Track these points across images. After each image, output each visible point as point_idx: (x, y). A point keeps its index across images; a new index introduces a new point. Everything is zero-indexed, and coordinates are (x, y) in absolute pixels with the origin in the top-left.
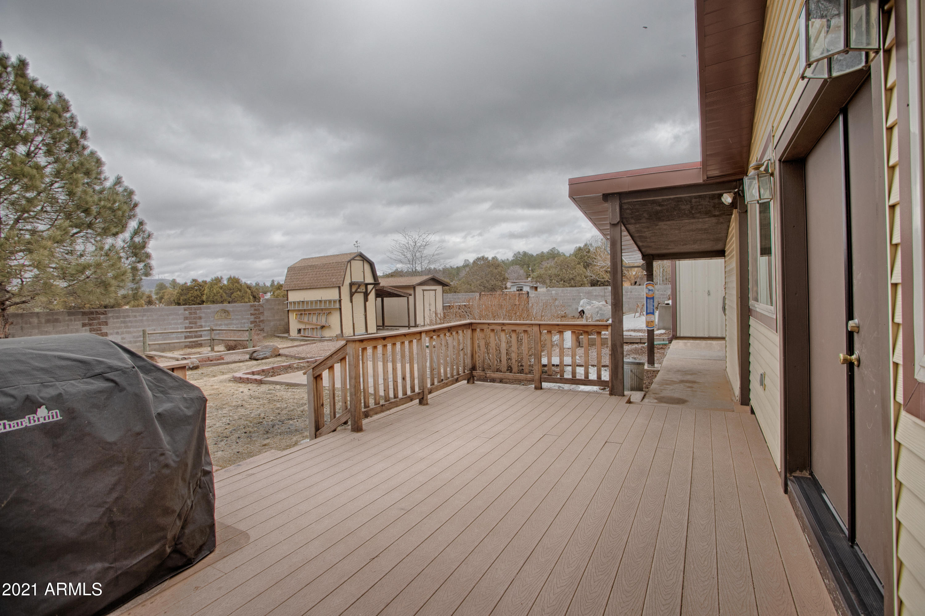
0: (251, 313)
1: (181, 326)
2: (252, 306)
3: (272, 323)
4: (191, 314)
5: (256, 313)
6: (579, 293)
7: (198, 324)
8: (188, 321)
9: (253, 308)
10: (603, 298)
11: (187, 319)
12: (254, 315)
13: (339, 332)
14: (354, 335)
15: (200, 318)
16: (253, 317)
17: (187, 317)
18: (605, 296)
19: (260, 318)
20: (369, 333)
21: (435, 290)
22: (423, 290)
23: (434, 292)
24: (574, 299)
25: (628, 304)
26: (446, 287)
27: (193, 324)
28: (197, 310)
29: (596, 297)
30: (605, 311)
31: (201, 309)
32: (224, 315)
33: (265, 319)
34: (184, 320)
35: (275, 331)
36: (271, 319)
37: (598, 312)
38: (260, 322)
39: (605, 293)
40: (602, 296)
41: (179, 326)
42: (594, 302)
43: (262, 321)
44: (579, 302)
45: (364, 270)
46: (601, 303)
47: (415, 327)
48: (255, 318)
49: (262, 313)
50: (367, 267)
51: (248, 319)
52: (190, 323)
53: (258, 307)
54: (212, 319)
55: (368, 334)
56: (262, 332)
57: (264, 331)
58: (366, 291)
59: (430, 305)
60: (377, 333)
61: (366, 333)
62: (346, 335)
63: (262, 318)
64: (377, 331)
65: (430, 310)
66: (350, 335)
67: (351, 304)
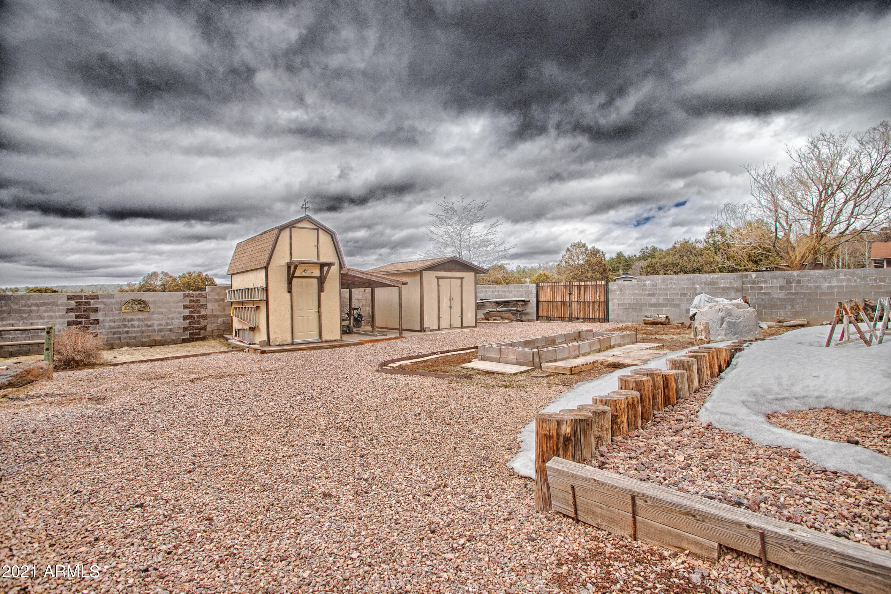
0: (184, 306)
1: (60, 320)
2: (186, 296)
3: (220, 320)
4: (80, 305)
5: (193, 306)
6: (694, 283)
7: (91, 318)
8: (73, 314)
9: (188, 299)
10: (739, 294)
11: (72, 312)
12: (190, 308)
13: (265, 338)
14: (293, 344)
15: (96, 310)
16: (187, 310)
17: (73, 309)
18: (742, 289)
19: (199, 312)
20: (324, 339)
21: (462, 278)
22: (438, 278)
23: (460, 281)
24: (684, 295)
25: (792, 305)
26: (482, 275)
27: (82, 318)
28: (91, 299)
29: (725, 292)
30: (740, 317)
31: (98, 298)
32: (136, 307)
33: (208, 313)
34: (67, 312)
35: (224, 331)
36: (218, 313)
37: (722, 319)
38: (199, 317)
39: (743, 283)
40: (737, 290)
41: (57, 321)
42: (720, 299)
43: (204, 317)
44: (692, 300)
45: (318, 244)
46: (734, 301)
47: (420, 331)
48: (191, 312)
49: (204, 306)
50: (324, 238)
51: (180, 313)
52: (77, 317)
53: (196, 297)
54: (117, 312)
55: (322, 342)
56: (202, 331)
57: (206, 330)
58: (321, 277)
59: (451, 299)
60: (341, 340)
61: (320, 341)
62: (277, 343)
63: (203, 313)
64: (341, 337)
65: (451, 307)
66: (286, 343)
67: (289, 294)
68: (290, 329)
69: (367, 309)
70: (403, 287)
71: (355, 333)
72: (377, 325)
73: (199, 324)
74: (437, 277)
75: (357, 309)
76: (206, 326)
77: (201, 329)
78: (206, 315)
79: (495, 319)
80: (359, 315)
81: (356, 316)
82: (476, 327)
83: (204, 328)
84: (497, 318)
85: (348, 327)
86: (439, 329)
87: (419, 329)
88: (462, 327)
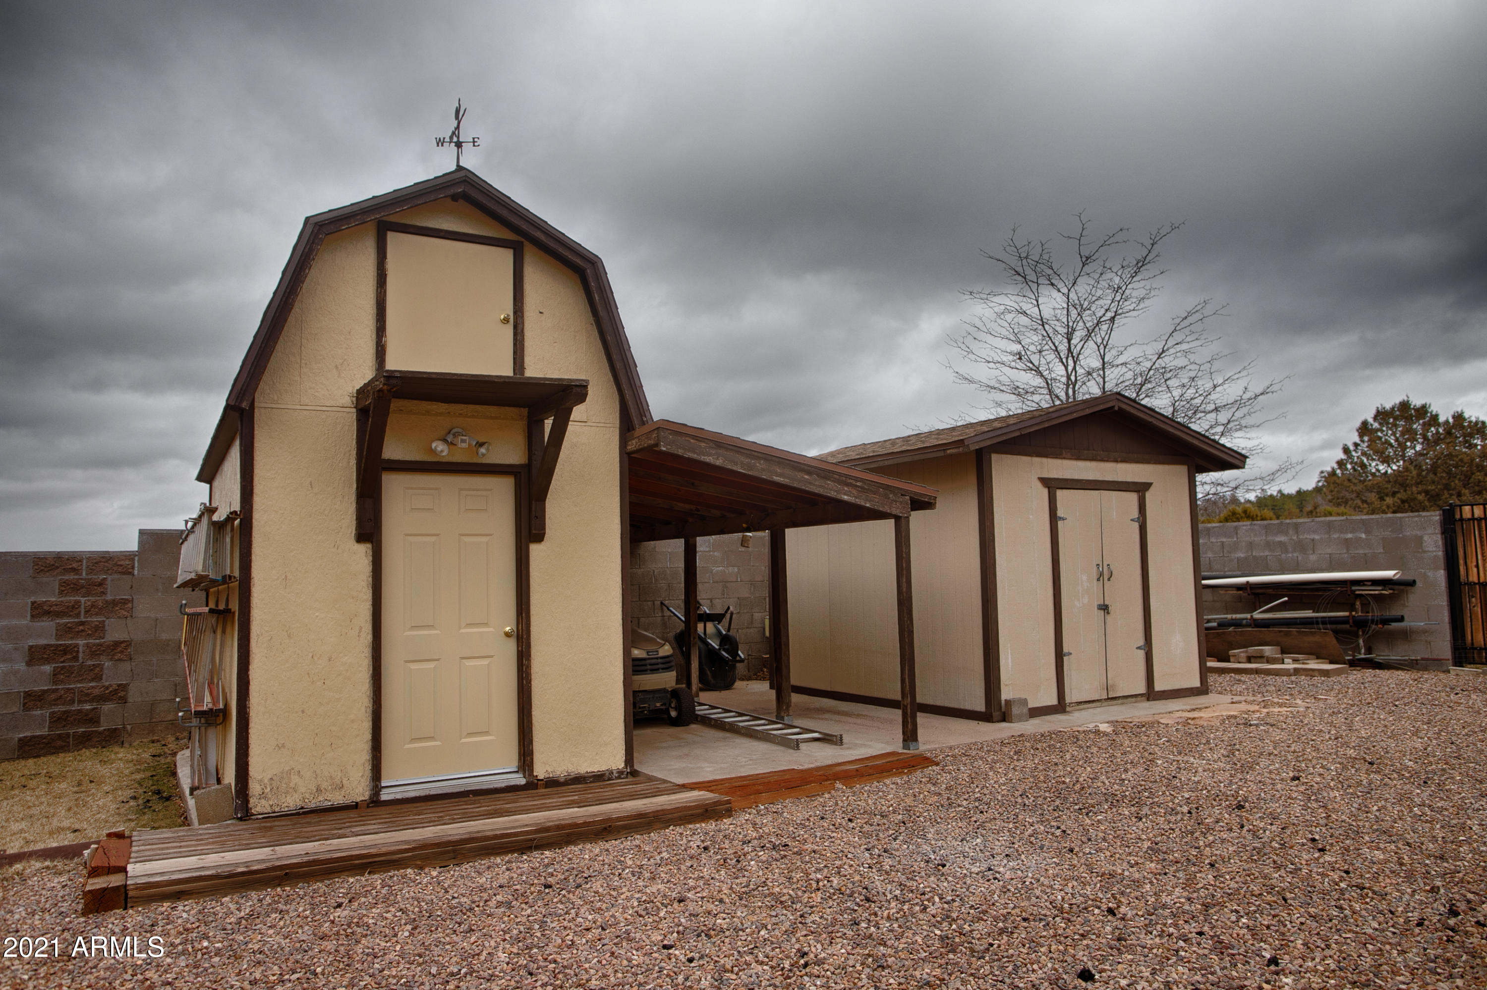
0: (36, 606)
2: (45, 569)
5: (75, 606)
9: (53, 581)
12: (58, 614)
13: (232, 773)
16: (49, 625)
19: (100, 629)
20: (540, 772)
21: (1140, 489)
22: (1052, 485)
23: (1133, 497)
33: (139, 636)
38: (96, 652)
43: (119, 650)
45: (517, 311)
47: (985, 717)
48: (65, 631)
49: (121, 606)
50: (550, 290)
51: (14, 634)
53: (90, 571)
56: (107, 707)
57: (124, 700)
58: (528, 466)
59: (1104, 575)
60: (631, 772)
61: (519, 780)
62: (291, 802)
63: (115, 632)
64: (629, 759)
65: (1104, 608)
66: (338, 799)
67: (363, 552)
68: (367, 725)
69: (757, 616)
70: (917, 518)
71: (706, 721)
72: (794, 681)
73: (98, 678)
74: (1045, 481)
75: (716, 618)
76: (123, 687)
77: (102, 698)
78: (128, 643)
79: (1259, 658)
80: (727, 641)
81: (715, 644)
82: (1203, 690)
83: (118, 694)
84: (1268, 650)
85: (675, 693)
86: (1061, 707)
87: (979, 706)
88: (1151, 694)
